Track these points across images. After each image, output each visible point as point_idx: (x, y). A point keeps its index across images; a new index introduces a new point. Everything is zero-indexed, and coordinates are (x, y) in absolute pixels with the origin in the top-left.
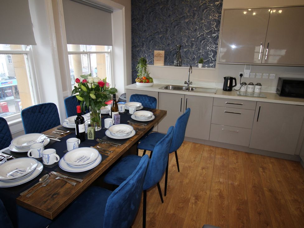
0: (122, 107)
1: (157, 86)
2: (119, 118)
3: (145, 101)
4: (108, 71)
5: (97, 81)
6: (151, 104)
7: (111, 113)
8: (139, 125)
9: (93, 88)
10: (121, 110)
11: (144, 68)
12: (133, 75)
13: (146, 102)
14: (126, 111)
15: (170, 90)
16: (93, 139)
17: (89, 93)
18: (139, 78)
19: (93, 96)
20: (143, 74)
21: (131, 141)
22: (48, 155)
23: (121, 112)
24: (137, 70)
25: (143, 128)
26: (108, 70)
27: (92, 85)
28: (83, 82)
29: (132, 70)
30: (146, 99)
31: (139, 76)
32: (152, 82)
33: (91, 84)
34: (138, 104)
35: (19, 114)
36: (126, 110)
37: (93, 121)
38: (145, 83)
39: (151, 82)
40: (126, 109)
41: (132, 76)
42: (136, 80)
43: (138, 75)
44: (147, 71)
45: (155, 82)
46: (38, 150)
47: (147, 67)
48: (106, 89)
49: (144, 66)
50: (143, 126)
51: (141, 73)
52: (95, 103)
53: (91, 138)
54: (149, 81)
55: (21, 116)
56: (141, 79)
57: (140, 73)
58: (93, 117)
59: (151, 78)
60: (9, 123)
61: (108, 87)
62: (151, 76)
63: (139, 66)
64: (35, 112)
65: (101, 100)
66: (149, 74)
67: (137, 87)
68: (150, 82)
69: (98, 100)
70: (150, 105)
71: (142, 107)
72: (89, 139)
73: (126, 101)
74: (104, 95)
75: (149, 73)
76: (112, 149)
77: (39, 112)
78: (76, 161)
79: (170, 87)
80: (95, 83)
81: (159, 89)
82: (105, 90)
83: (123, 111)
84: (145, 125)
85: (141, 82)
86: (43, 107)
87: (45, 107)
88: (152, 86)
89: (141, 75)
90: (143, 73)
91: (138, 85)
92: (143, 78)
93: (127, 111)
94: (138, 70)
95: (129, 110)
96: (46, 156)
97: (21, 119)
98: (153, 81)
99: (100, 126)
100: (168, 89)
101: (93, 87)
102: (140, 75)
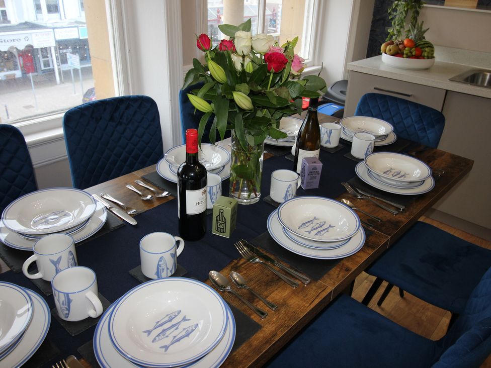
0: (331, 132)
1: (444, 69)
2: (317, 172)
3: (406, 118)
4: (308, 17)
5: (262, 47)
6: (424, 130)
7: (297, 152)
8: (378, 203)
9: (247, 71)
10: (329, 141)
11: (411, 14)
12: (373, 31)
13: (407, 122)
14: (341, 145)
15: (482, 85)
16: (227, 235)
17: (230, 89)
18: (392, 43)
19: (242, 99)
20: (406, 29)
21: (348, 270)
22: (67, 295)
23: (328, 145)
24: (390, 18)
25: (390, 221)
26: (308, 12)
27: (247, 60)
28: (221, 48)
29: (374, 15)
30: (409, 112)
31: (392, 37)
32: (431, 57)
33: (244, 57)
34: (382, 128)
35: (59, 118)
36: (342, 141)
37: (237, 176)
38: (408, 57)
39: (428, 58)
40: (343, 136)
41: (371, 35)
42: (383, 46)
43: (389, 33)
44: (419, 21)
45: (439, 57)
46: (53, 262)
47: (421, 11)
48: (290, 79)
49: (412, 7)
50: (391, 213)
51: (401, 27)
52: (250, 121)
53: (222, 230)
54: (422, 52)
55: (61, 122)
56: (397, 45)
57: (398, 28)
58: (239, 164)
59: (430, 46)
60: (28, 140)
61: (296, 74)
62: (428, 37)
63: (397, 5)
64: (101, 118)
65: (269, 116)
66: (425, 32)
67: (382, 68)
68: (423, 58)
69: (260, 114)
70: (419, 133)
71: (392, 138)
72: (214, 232)
73: (344, 101)
74: (279, 98)
75: (423, 30)
76: (278, 294)
77: (112, 119)
78: (149, 332)
79: (485, 76)
80: (258, 56)
81: (451, 80)
82: (286, 83)
83: (334, 143)
84: (398, 209)
85: (398, 53)
86: (123, 107)
87: (127, 108)
88: (426, 70)
89: (399, 32)
90: (407, 26)
91: (386, 62)
92: (405, 42)
93: (345, 145)
94: (392, 19)
95: (351, 143)
96: (62, 298)
97: (61, 131)
98: (434, 55)
99: (258, 188)
100: (477, 82)
101: (249, 68)
102: (395, 32)
